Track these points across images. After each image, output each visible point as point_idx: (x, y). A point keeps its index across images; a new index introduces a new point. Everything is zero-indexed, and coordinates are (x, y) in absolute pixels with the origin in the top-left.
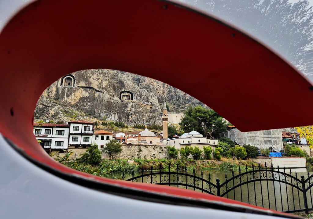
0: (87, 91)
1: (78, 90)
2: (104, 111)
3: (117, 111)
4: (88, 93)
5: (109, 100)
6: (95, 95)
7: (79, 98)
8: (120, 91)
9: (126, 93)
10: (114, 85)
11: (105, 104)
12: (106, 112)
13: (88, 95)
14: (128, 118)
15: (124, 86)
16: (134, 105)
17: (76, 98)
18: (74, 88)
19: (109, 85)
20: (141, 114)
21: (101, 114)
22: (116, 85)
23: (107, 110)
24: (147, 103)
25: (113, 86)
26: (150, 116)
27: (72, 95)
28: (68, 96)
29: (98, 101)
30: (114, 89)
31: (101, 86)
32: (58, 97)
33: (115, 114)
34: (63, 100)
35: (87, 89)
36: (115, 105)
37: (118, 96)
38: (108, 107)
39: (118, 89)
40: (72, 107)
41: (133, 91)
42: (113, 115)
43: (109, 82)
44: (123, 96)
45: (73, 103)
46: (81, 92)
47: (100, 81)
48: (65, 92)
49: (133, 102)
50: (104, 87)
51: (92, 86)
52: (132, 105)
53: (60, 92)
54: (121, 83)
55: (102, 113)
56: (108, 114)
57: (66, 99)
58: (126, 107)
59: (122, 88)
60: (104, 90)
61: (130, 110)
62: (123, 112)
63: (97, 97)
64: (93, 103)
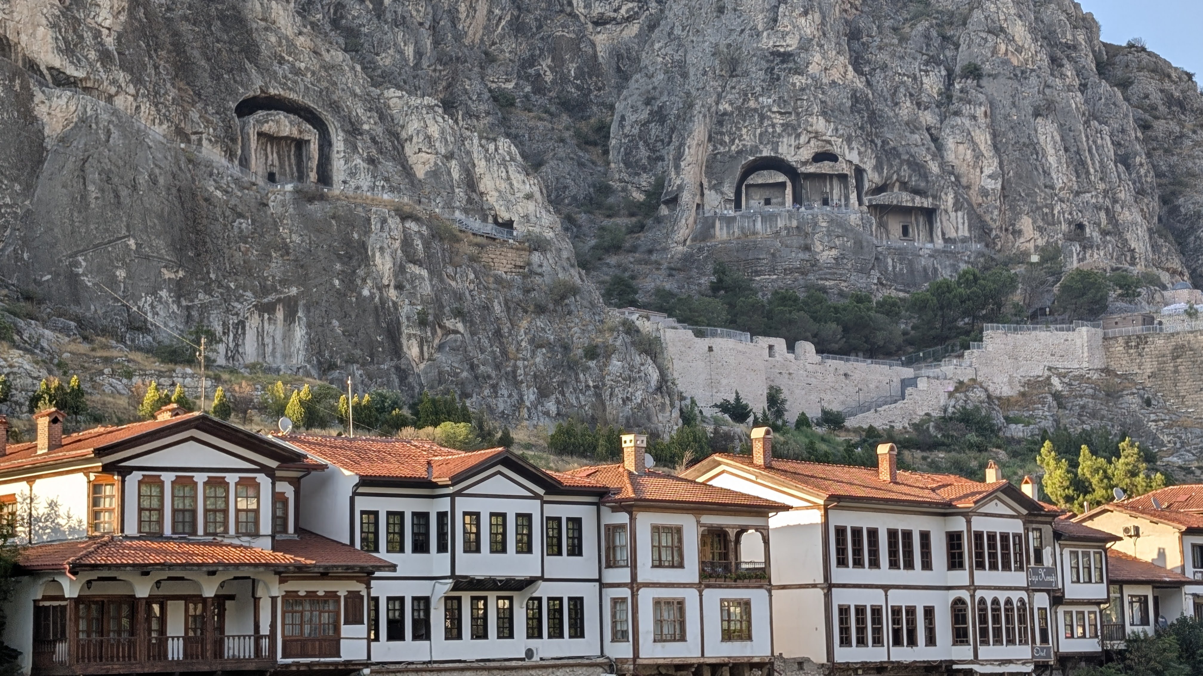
2: (168, 274)
3: (284, 282)
6: (41, 111)
8: (230, 90)
9: (281, 116)
10: (176, 34)
11: (160, 217)
12: (179, 283)
14: (397, 351)
15: (251, 50)
19: (144, 32)
20: (482, 320)
21: (146, 301)
22: (185, 27)
23: (192, 273)
24: (478, 224)
25: (165, 37)
26: (549, 345)
29: (93, 176)
30: (185, 67)
33: (270, 309)
36: (245, 224)
38: (194, 245)
41: (335, 107)
42: (253, 322)
44: (260, 134)
52: (407, 243)
55: (154, 293)
56: (204, 308)
59: (242, 69)
60: (122, 76)
61: (399, 287)
62: (341, 295)
63: (63, 140)
64: (29, 189)
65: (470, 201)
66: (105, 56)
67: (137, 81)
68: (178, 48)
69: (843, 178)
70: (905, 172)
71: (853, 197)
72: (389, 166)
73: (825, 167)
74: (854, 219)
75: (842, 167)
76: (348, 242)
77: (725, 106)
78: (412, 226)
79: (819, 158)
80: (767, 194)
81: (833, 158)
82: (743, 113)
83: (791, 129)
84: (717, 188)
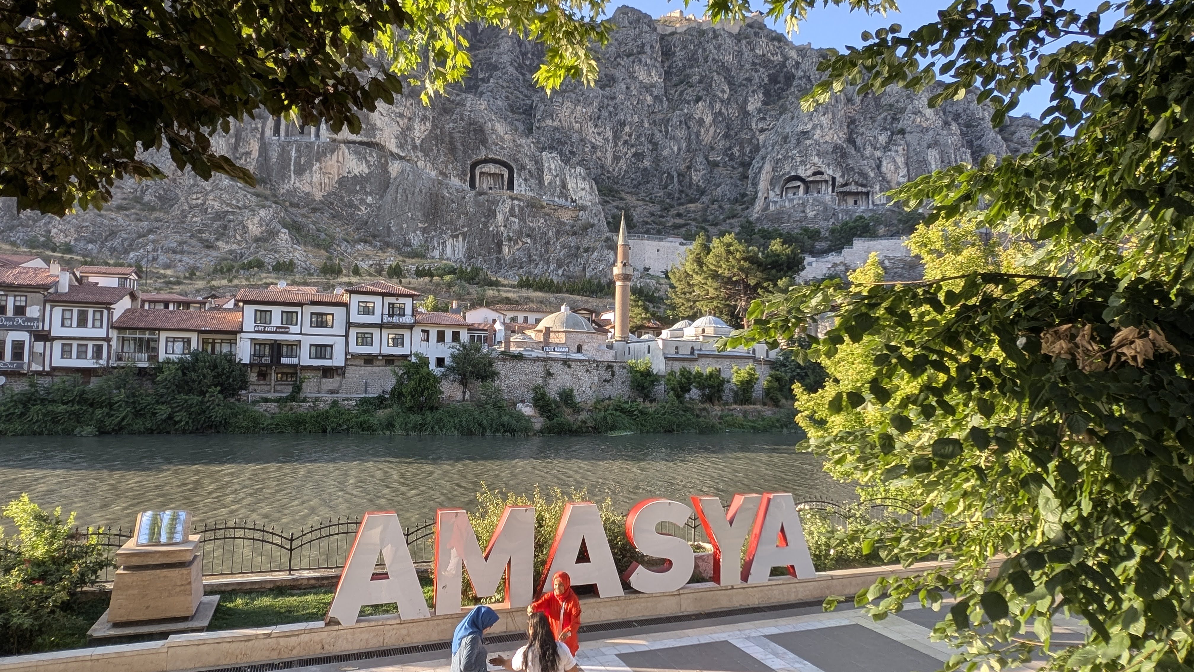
0: (362, 157)
1: (332, 152)
2: (420, 225)
3: (463, 226)
4: (367, 162)
5: (434, 190)
6: (390, 169)
7: (336, 179)
8: (470, 157)
9: (491, 165)
10: (452, 137)
11: (421, 204)
12: (425, 229)
13: (367, 171)
14: (500, 251)
15: (484, 142)
16: (517, 209)
17: (327, 180)
18: (319, 146)
19: (436, 138)
20: (541, 238)
21: (411, 236)
22: (457, 135)
23: (430, 225)
24: (562, 201)
25: (447, 139)
26: (570, 248)
27: (314, 168)
28: (300, 171)
29: (400, 191)
30: (452, 149)
31: (409, 141)
32: (269, 175)
33: (457, 236)
34: (286, 187)
35: (361, 148)
36: (454, 205)
37: (465, 175)
38: (433, 214)
39: (464, 152)
40: (314, 210)
41: (516, 161)
42: (450, 242)
43: (435, 126)
44: (482, 173)
45: (318, 195)
46: (341, 159)
47: (403, 122)
48: (290, 160)
49: (517, 199)
50: (418, 142)
51: (377, 140)
52: (512, 209)
53: (274, 155)
54: (475, 130)
55: (415, 232)
56: (433, 237)
57: (293, 182)
58: (492, 214)
59: (478, 148)
60: (420, 154)
61: (505, 226)
62: (481, 230)
63: (395, 179)
64: (382, 197)
65: (561, 192)
66: (415, 147)
67: (426, 155)
68: (452, 142)
69: (826, 181)
70: (856, 177)
71: (830, 189)
72: (533, 182)
73: (818, 178)
74: (828, 198)
75: (826, 177)
76: (490, 210)
77: (780, 156)
78: (516, 202)
79: (815, 174)
80: (794, 190)
81: (822, 173)
82: (786, 158)
83: (803, 163)
84: (772, 190)
